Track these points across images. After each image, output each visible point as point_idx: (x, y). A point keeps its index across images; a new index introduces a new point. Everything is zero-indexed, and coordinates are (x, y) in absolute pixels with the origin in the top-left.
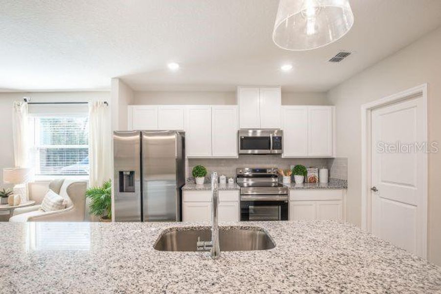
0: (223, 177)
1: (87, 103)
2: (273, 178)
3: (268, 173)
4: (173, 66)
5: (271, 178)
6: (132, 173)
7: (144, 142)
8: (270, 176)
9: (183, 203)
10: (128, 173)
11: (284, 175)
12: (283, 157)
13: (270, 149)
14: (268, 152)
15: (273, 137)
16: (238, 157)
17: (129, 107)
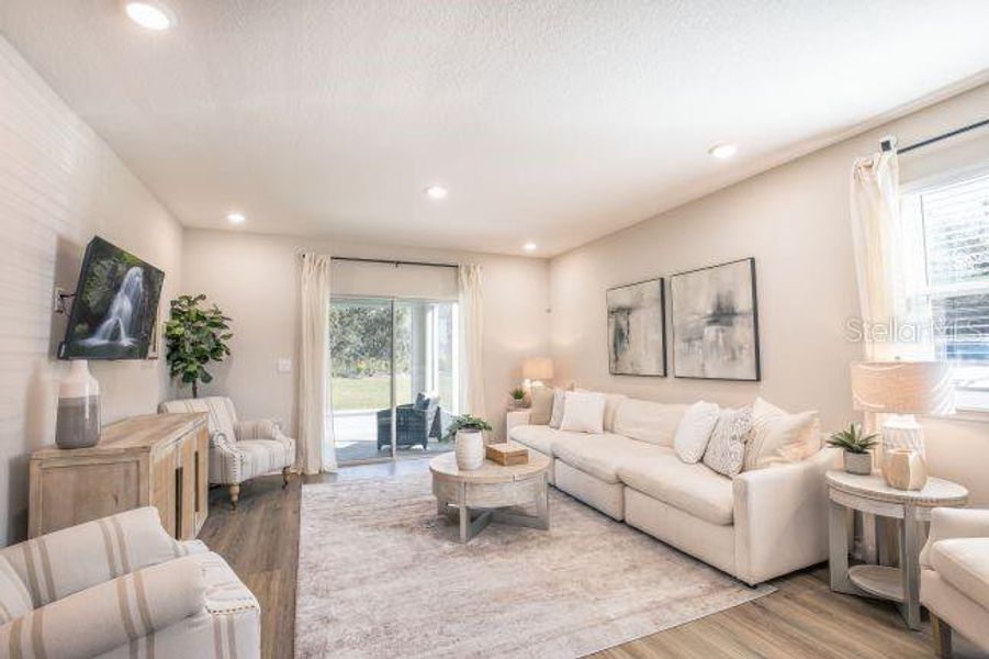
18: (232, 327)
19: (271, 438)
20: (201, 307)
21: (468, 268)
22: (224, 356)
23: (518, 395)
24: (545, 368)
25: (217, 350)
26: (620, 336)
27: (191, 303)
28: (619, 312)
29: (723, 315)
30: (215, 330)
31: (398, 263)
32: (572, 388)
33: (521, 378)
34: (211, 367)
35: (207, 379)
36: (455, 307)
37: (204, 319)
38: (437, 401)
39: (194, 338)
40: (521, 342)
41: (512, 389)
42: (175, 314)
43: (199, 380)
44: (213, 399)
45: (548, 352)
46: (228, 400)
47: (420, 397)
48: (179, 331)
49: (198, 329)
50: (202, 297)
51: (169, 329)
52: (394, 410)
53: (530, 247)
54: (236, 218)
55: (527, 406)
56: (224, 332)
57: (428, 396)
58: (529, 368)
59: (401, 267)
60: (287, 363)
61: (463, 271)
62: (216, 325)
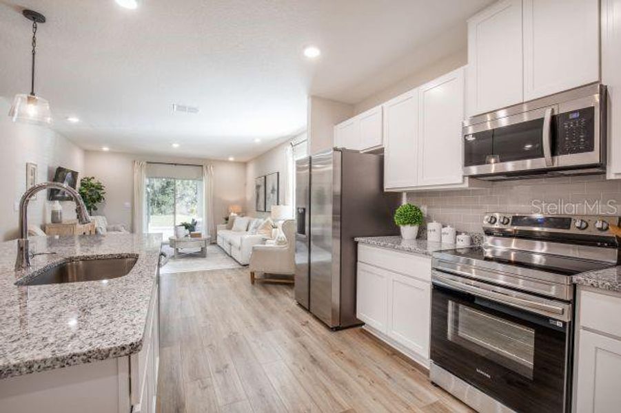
6: (305, 210)
7: (312, 170)
10: (302, 210)
13: (542, 155)
14: (541, 163)
15: (553, 118)
16: (466, 185)
17: (335, 127)
18: (105, 190)
19: (120, 231)
20: (93, 182)
21: (207, 168)
22: (102, 201)
23: (226, 219)
25: (99, 198)
26: (258, 196)
27: (89, 180)
28: (258, 187)
29: (273, 190)
30: (98, 191)
31: (176, 164)
32: (243, 216)
33: (229, 213)
34: (97, 205)
35: (95, 209)
37: (93, 186)
39: (90, 194)
40: (231, 197)
41: (225, 217)
42: (82, 184)
43: (92, 210)
44: (98, 217)
46: (104, 218)
48: (84, 191)
49: (92, 190)
50: (93, 178)
51: (80, 190)
53: (231, 159)
54: (105, 149)
56: (102, 191)
58: (231, 208)
59: (177, 166)
60: (128, 204)
61: (204, 167)
62: (99, 189)
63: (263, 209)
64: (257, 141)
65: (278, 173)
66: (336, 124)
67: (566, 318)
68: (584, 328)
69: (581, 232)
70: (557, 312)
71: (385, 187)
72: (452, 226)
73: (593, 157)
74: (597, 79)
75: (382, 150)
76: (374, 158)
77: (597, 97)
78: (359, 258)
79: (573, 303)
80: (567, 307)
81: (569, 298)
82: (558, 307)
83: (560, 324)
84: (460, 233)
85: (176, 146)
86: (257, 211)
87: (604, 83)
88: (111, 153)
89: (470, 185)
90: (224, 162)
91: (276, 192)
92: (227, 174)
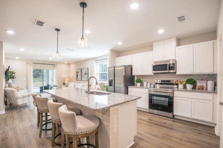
0: (149, 84)
1: (107, 58)
2: (175, 86)
3: (171, 83)
4: (120, 43)
5: (174, 86)
6: (112, 80)
7: (115, 70)
8: (173, 84)
9: (128, 92)
10: (111, 80)
11: (179, 84)
12: (177, 74)
13: (167, 70)
14: (167, 71)
15: (169, 64)
16: (153, 75)
17: (116, 58)
18: (16, 74)
21: (56, 65)
23: (64, 83)
24: (68, 79)
25: (13, 77)
26: (77, 75)
28: (77, 72)
29: (86, 74)
31: (44, 64)
32: (71, 82)
33: (65, 81)
36: (54, 70)
37: (11, 72)
38: (51, 85)
40: (65, 76)
45: (69, 77)
47: (48, 84)
52: (44, 87)
53: (66, 62)
54: (17, 58)
55: (65, 85)
56: (14, 74)
57: (49, 84)
58: (66, 80)
59: (45, 65)
60: (25, 79)
61: (55, 65)
62: (13, 73)
63: (80, 80)
64: (83, 58)
65: (88, 68)
66: (117, 57)
67: (172, 96)
68: (175, 97)
69: (172, 83)
70: (171, 95)
71: (133, 74)
72: (150, 83)
73: (174, 71)
74: (175, 59)
75: (132, 66)
76: (130, 67)
77: (175, 62)
78: (129, 91)
79: (173, 93)
80: (173, 94)
81: (172, 92)
82: (172, 94)
83: (172, 97)
84: (151, 84)
85: (50, 58)
86: (77, 80)
87: (176, 59)
88: (20, 59)
89: (154, 74)
90: (63, 63)
91: (87, 75)
92: (63, 68)
